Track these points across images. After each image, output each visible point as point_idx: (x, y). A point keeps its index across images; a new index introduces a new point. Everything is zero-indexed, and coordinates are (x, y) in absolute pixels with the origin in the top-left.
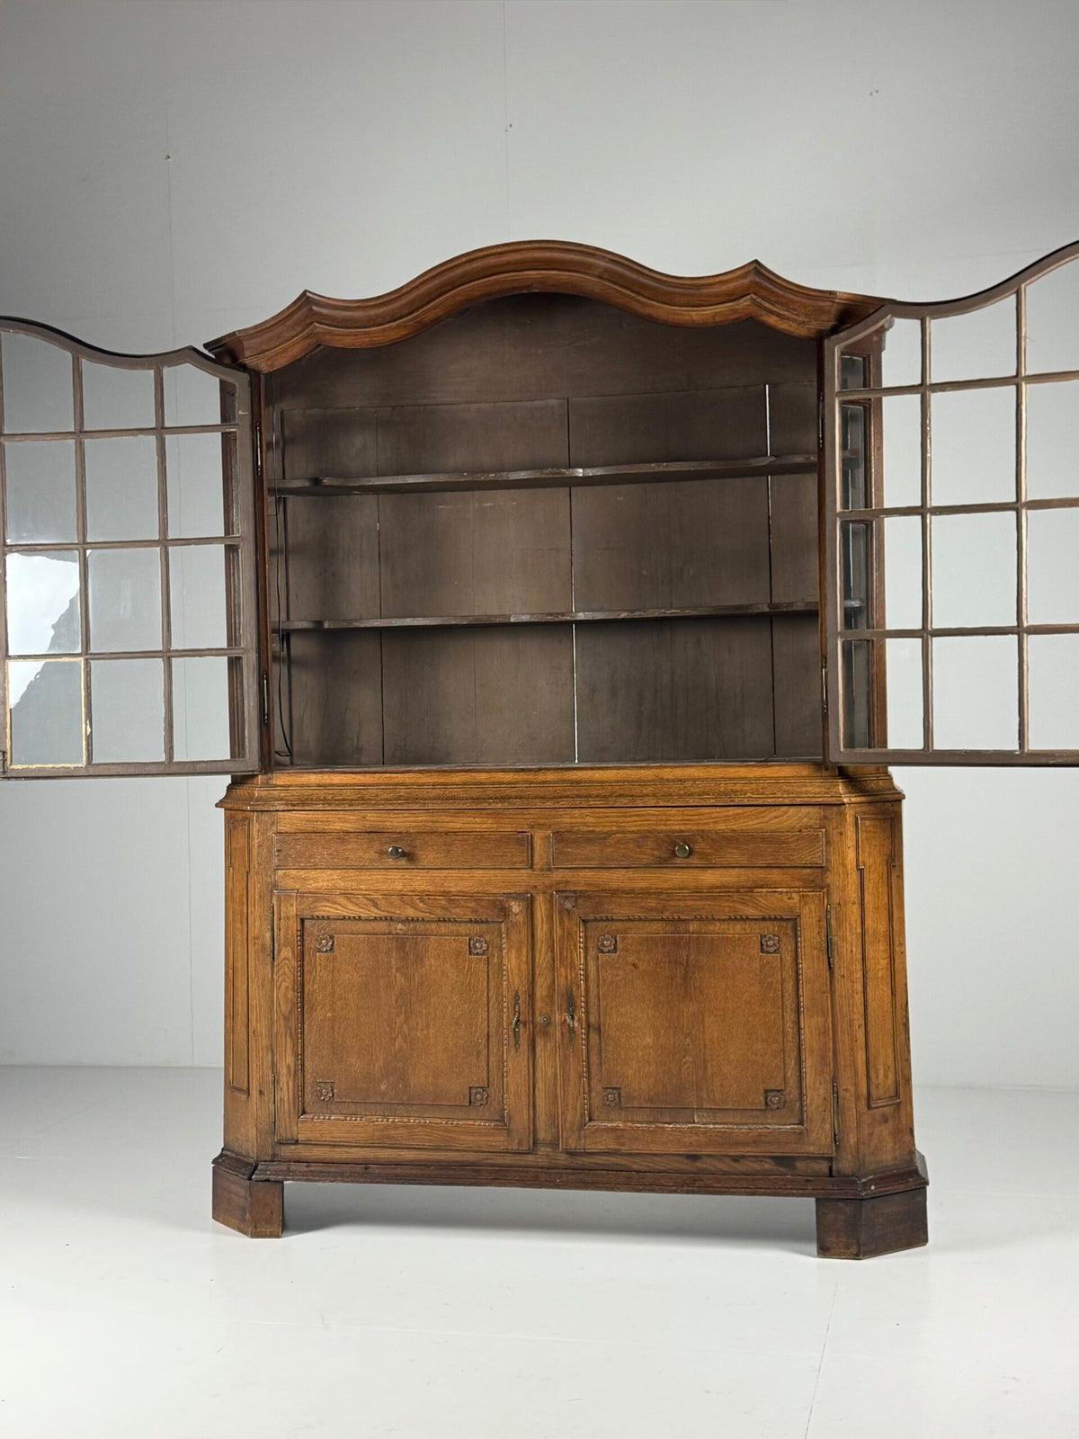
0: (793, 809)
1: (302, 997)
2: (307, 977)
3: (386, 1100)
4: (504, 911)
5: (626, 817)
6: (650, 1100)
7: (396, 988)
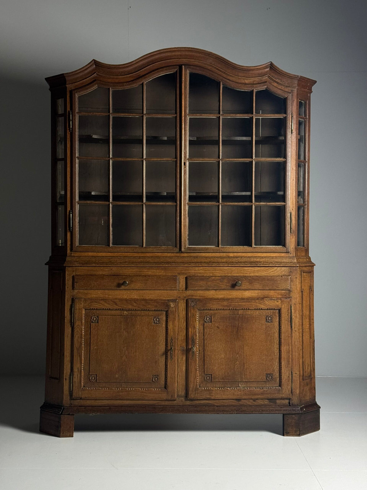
0: (279, 268)
1: (84, 341)
3: (118, 381)
4: (168, 306)
5: (216, 270)
6: (223, 379)
7: (123, 337)
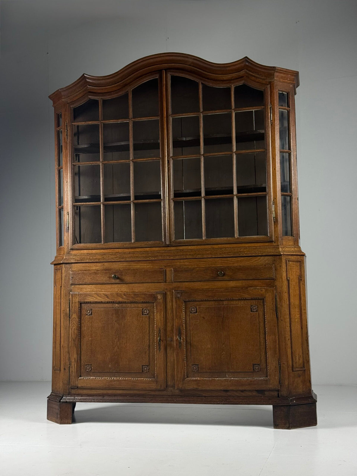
0: (262, 258)
1: (80, 333)
2: (82, 325)
3: (111, 371)
4: (155, 298)
5: (200, 262)
6: (210, 369)
7: (115, 328)
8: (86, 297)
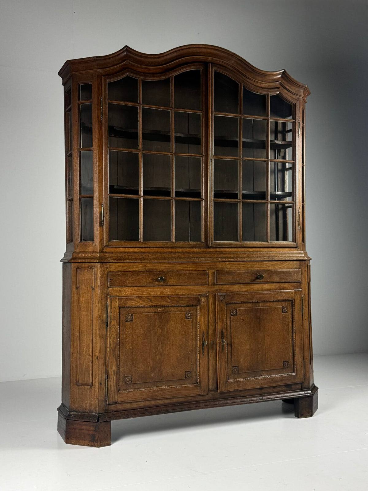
0: (291, 262)
1: (119, 341)
2: (121, 332)
3: (153, 381)
4: (199, 301)
5: (240, 265)
6: (248, 369)
7: (158, 334)
8: (127, 301)
